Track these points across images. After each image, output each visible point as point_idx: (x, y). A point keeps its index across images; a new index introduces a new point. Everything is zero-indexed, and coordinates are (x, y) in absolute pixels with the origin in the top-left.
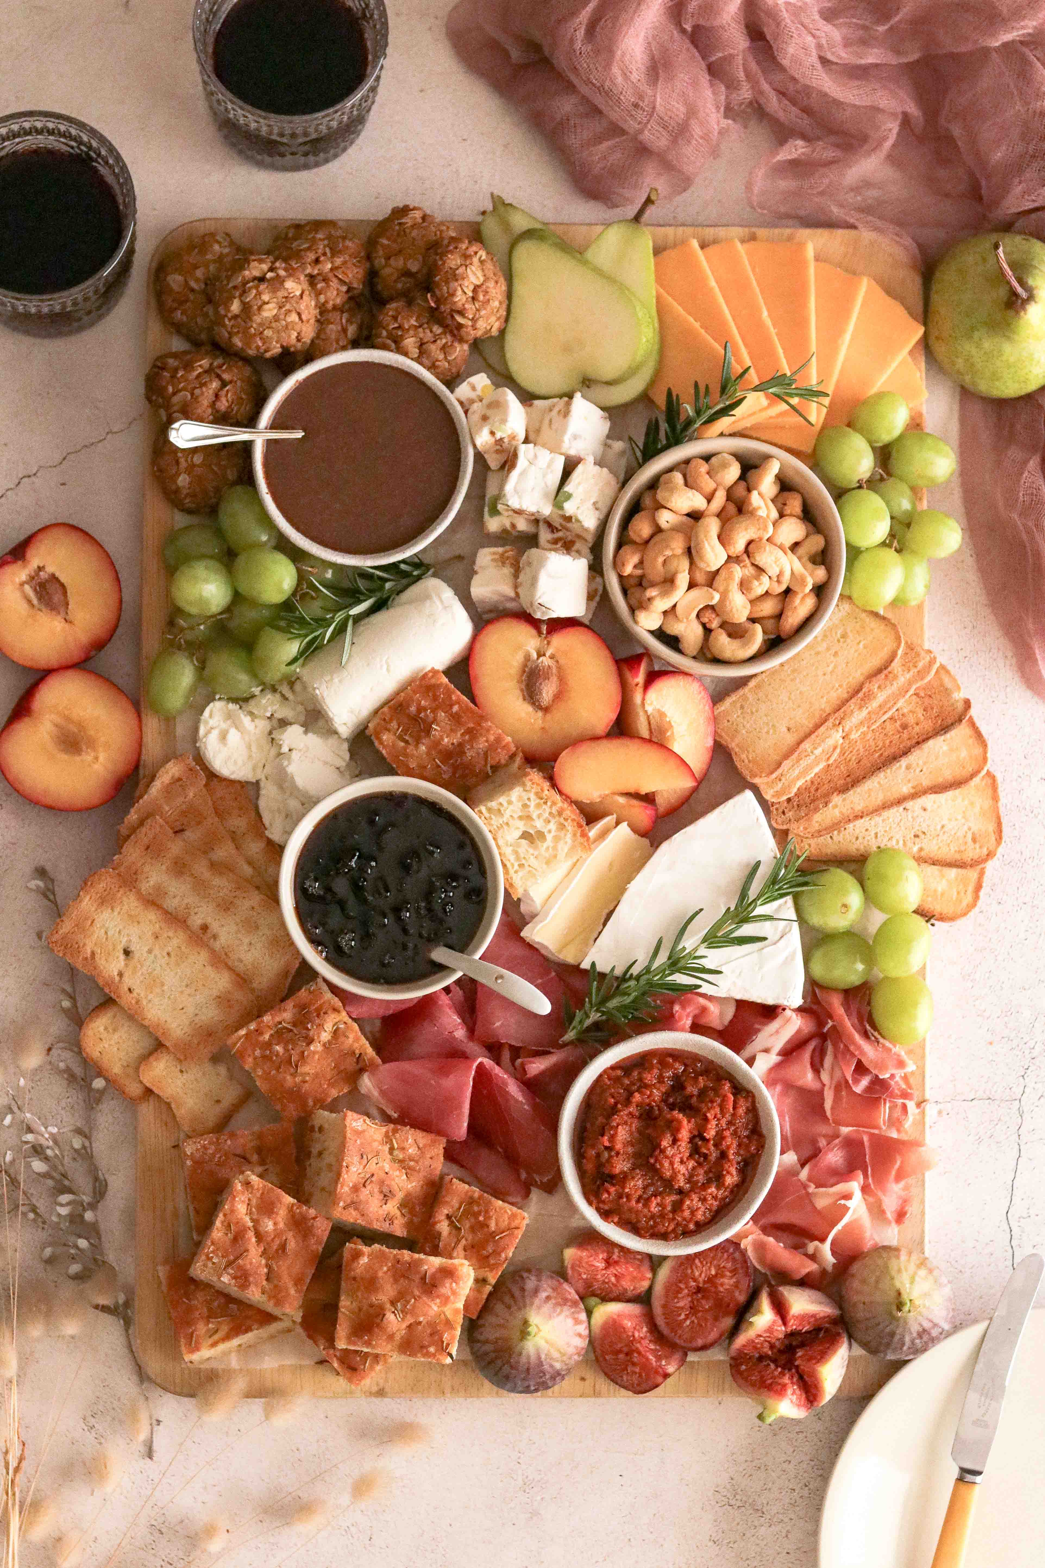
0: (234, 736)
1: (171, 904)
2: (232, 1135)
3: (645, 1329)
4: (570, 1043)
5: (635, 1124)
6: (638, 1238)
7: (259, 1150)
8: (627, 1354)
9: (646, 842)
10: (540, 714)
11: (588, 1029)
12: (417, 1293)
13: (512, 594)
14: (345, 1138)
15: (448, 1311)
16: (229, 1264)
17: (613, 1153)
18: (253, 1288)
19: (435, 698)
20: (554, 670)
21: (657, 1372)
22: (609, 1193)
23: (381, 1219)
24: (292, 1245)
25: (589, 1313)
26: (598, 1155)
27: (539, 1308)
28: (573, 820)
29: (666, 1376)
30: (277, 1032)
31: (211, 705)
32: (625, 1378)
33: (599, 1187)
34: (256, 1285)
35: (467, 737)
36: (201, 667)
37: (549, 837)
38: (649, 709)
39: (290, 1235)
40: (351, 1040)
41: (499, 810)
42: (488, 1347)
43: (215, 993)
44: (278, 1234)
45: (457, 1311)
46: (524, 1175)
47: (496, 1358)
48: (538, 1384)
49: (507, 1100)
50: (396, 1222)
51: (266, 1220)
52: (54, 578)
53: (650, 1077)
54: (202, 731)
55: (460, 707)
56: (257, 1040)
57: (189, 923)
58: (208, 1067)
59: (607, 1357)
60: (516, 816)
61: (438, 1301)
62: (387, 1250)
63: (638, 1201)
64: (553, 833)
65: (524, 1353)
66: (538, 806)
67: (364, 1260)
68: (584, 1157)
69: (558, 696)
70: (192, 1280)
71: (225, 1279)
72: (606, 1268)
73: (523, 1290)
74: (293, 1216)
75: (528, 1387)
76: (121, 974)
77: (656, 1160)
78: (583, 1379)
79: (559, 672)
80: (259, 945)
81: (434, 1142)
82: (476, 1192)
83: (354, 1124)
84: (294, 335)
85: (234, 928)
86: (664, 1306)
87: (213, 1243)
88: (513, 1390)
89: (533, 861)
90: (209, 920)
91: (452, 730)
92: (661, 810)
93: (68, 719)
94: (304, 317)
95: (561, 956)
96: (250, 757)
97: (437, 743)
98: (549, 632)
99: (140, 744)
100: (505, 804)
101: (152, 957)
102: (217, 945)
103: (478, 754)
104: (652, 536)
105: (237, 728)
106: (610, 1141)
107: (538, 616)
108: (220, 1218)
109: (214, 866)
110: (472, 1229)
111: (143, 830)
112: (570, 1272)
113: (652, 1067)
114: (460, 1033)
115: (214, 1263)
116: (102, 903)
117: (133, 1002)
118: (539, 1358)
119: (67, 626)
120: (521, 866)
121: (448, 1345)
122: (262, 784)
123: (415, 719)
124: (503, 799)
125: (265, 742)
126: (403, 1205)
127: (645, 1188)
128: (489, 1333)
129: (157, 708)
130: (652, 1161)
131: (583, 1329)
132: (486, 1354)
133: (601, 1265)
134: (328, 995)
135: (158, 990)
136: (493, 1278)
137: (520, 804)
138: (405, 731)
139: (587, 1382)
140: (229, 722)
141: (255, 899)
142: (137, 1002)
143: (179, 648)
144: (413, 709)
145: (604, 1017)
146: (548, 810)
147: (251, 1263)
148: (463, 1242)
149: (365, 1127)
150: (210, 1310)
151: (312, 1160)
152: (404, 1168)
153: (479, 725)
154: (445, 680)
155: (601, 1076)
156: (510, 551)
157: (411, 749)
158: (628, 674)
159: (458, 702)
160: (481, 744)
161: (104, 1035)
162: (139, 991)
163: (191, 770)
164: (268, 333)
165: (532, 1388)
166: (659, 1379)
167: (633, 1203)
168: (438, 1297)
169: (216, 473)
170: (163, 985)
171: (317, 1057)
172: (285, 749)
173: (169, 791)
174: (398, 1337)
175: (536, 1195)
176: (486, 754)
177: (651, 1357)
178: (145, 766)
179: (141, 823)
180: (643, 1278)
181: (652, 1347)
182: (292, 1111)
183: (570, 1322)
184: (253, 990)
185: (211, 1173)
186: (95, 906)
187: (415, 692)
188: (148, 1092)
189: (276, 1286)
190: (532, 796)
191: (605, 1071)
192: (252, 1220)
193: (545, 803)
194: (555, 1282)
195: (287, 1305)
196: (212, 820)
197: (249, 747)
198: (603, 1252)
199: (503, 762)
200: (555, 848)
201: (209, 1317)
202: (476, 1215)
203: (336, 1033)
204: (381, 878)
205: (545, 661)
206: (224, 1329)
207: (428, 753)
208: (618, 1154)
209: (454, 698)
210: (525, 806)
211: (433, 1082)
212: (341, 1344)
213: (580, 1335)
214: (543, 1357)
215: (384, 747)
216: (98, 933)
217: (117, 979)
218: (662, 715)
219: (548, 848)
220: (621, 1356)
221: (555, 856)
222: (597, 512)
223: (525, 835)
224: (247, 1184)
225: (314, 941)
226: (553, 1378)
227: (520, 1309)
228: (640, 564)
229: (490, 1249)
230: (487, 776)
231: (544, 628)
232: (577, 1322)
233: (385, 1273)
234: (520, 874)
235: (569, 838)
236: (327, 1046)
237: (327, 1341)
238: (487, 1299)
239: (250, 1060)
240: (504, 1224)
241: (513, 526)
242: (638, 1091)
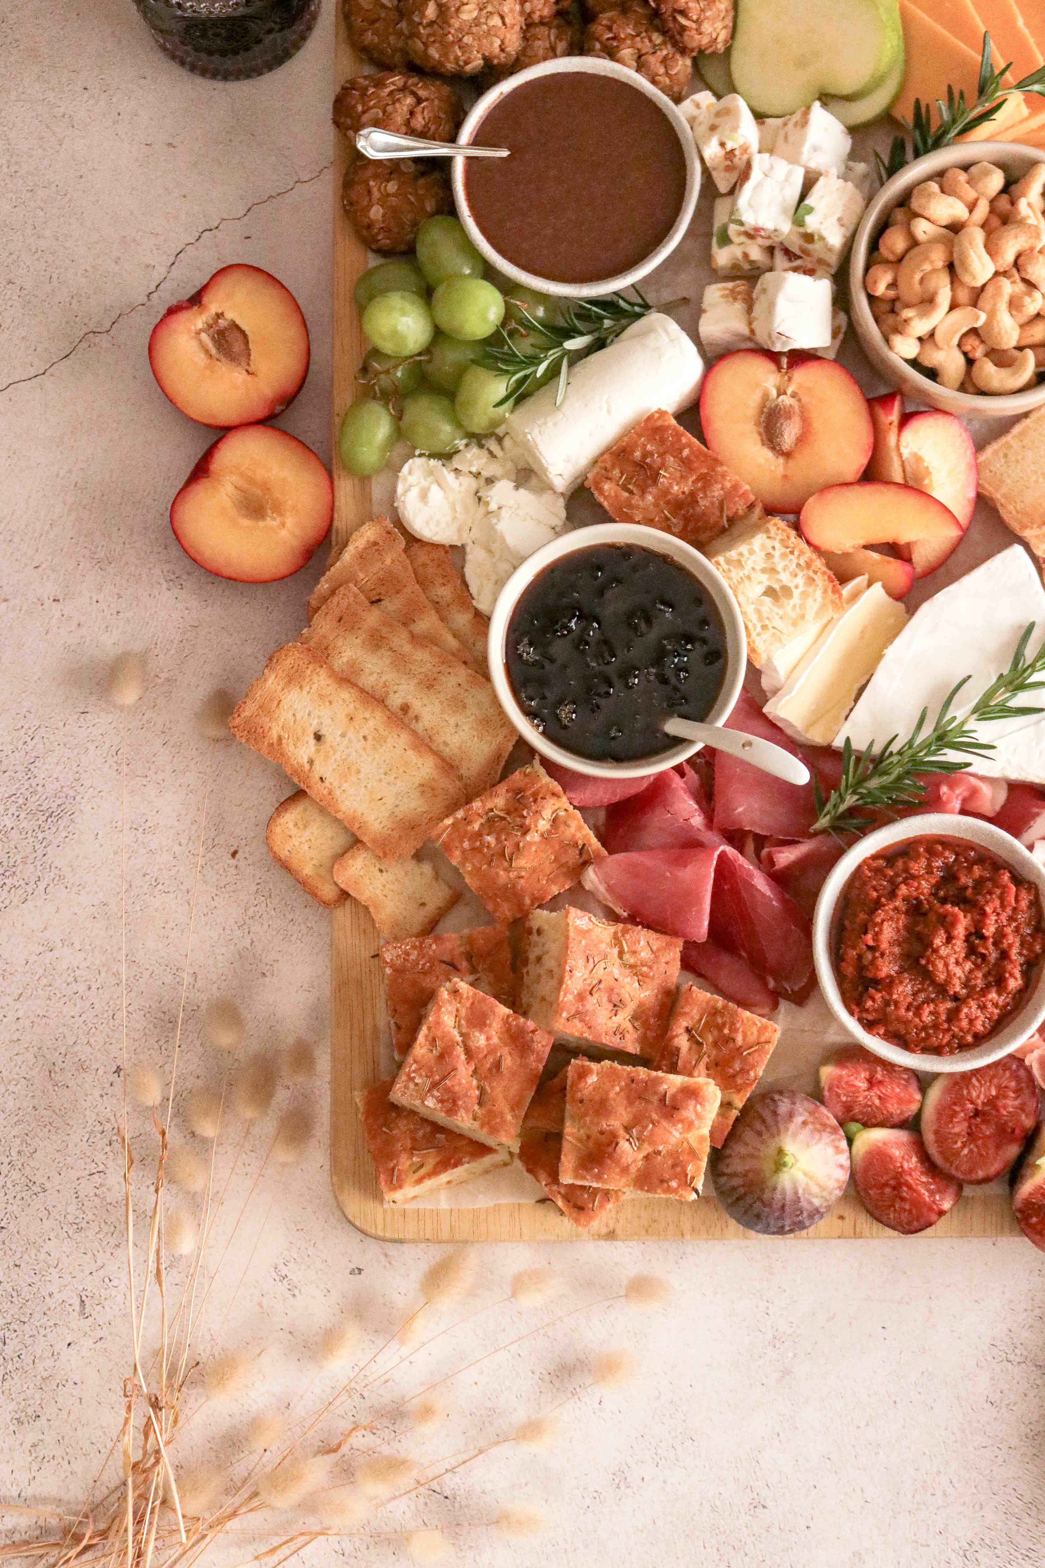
0: (435, 494)
1: (368, 680)
2: (438, 939)
3: (914, 1159)
4: (823, 831)
5: (903, 920)
6: (907, 1053)
7: (469, 957)
8: (894, 1188)
9: (900, 606)
10: (781, 460)
11: (843, 816)
12: (655, 1116)
13: (746, 331)
14: (567, 937)
15: (692, 1137)
16: (435, 1085)
17: (877, 954)
18: (462, 1112)
19: (663, 441)
20: (797, 410)
21: (931, 1209)
22: (874, 1000)
23: (611, 1032)
24: (508, 1062)
25: (850, 1141)
26: (860, 957)
27: (795, 1135)
28: (824, 573)
29: (941, 1213)
30: (489, 820)
31: (411, 461)
32: (892, 1216)
33: (861, 996)
34: (467, 1111)
35: (700, 485)
36: (398, 417)
37: (796, 593)
38: (905, 452)
39: (505, 1051)
40: (572, 829)
41: (739, 561)
42: (736, 1182)
43: (417, 781)
44: (492, 1051)
45: (702, 1139)
46: (772, 984)
47: (745, 1194)
48: (795, 1224)
49: (753, 896)
50: (628, 1036)
51: (477, 1034)
52: (235, 326)
53: (918, 867)
54: (400, 489)
55: (692, 451)
56: (466, 832)
57: (388, 702)
58: (411, 865)
59: (871, 1192)
60: (758, 568)
61: (680, 1126)
62: (619, 1067)
63: (908, 1009)
64: (801, 588)
65: (779, 1187)
66: (783, 556)
67: (592, 1079)
68: (843, 960)
69: (802, 440)
70: (394, 1107)
71: (430, 1102)
72: (869, 1089)
73: (775, 1113)
74: (508, 1030)
75: (783, 1227)
76: (311, 762)
77: (929, 961)
78: (842, 1218)
79: (802, 412)
80: (466, 728)
81: (669, 945)
82: (720, 1002)
83: (578, 922)
84: (497, 42)
85: (438, 708)
86: (936, 1132)
87: (415, 1061)
88: (766, 1231)
89: (777, 622)
90: (410, 699)
91: (682, 477)
92: (919, 570)
93: (251, 481)
94: (507, 20)
95: (809, 736)
96: (454, 519)
97: (666, 492)
98: (791, 366)
99: (332, 508)
100: (746, 553)
101: (346, 741)
102: (419, 727)
103: (712, 503)
104: (907, 251)
105: (439, 485)
106: (874, 940)
107: (777, 348)
108: (424, 1030)
109: (416, 639)
110: (715, 1044)
111: (335, 600)
112: (826, 1093)
113: (918, 856)
114: (698, 821)
115: (416, 1084)
116: (290, 682)
117: (326, 792)
118: (796, 1193)
119: (249, 378)
120: (764, 627)
121: (693, 1178)
122: (468, 549)
123: (641, 465)
124: (743, 548)
125: (471, 500)
126: (634, 1018)
127: (915, 994)
128: (736, 1165)
129: (351, 470)
130: (923, 962)
131: (844, 1159)
132: (734, 1189)
133: (864, 1085)
134: (546, 779)
135: (354, 779)
136: (739, 1102)
137: (763, 554)
138: (629, 480)
139: (847, 1221)
140: (430, 479)
141: (461, 674)
142: (330, 794)
143: (374, 398)
144: (638, 454)
145: (860, 802)
146: (795, 561)
147: (460, 1084)
148: (706, 1059)
149: (591, 926)
150: (414, 1140)
151: (531, 968)
152: (636, 974)
153: (713, 470)
154: (673, 422)
155: (859, 868)
156: (741, 286)
157: (636, 500)
158: (880, 412)
159: (689, 445)
160: (717, 492)
161: (294, 831)
162: (332, 779)
163: (388, 533)
164: (467, 39)
165: (787, 1228)
166: (934, 1217)
167: (902, 1011)
168: (682, 1121)
169: (412, 203)
170: (359, 772)
171: (534, 849)
172: (493, 506)
173: (362, 557)
174: (633, 1170)
175: (784, 1006)
176: (721, 503)
177: (923, 1191)
178: (337, 532)
179: (333, 592)
180: (910, 1102)
181: (924, 1179)
182: (506, 911)
183: (830, 1151)
184: (460, 778)
185: (414, 983)
186: (282, 684)
187: (639, 436)
188: (344, 895)
189: (490, 1112)
190: (777, 545)
191: (865, 862)
192: (462, 1034)
193: (792, 553)
194: (811, 1107)
195: (503, 1133)
196: (412, 588)
197: (454, 510)
198: (865, 1070)
199: (740, 512)
200: (802, 606)
201: (413, 1148)
202: (720, 1028)
203: (555, 821)
204: (606, 642)
205: (786, 400)
206: (430, 1163)
207: (656, 505)
208: (883, 955)
209: (684, 440)
210: (769, 556)
211: (668, 874)
212: (567, 1178)
213: (841, 1166)
214: (800, 1191)
215: (606, 498)
216: (285, 715)
217: (307, 767)
218: (918, 459)
219: (794, 606)
220: (888, 1190)
221: (803, 617)
222: (843, 229)
223: (770, 592)
224: (455, 992)
225: (530, 714)
226: (811, 1216)
227: (773, 1136)
228: (893, 285)
229: (737, 1066)
230: (723, 531)
231: (784, 361)
232: (838, 1150)
233: (617, 1094)
234: (765, 636)
235: (819, 593)
236: (545, 837)
237: (550, 1175)
238: (733, 1126)
239: (457, 853)
240: (752, 1038)
241: (746, 255)
242: (904, 882)
